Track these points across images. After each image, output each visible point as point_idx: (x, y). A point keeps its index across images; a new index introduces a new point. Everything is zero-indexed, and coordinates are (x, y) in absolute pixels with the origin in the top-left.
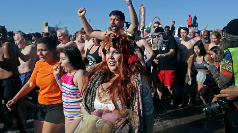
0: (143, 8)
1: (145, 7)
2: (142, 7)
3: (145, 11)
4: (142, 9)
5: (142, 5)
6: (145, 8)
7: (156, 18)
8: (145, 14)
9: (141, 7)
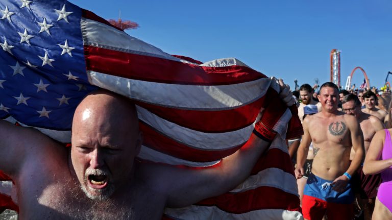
0: (337, 54)
1: (339, 53)
2: (335, 53)
3: (339, 59)
4: (335, 56)
5: (335, 51)
6: (339, 55)
7: (358, 69)
8: (339, 63)
9: (333, 53)
